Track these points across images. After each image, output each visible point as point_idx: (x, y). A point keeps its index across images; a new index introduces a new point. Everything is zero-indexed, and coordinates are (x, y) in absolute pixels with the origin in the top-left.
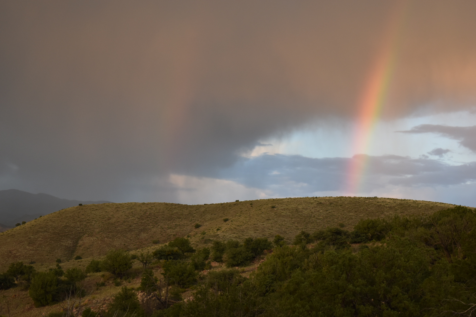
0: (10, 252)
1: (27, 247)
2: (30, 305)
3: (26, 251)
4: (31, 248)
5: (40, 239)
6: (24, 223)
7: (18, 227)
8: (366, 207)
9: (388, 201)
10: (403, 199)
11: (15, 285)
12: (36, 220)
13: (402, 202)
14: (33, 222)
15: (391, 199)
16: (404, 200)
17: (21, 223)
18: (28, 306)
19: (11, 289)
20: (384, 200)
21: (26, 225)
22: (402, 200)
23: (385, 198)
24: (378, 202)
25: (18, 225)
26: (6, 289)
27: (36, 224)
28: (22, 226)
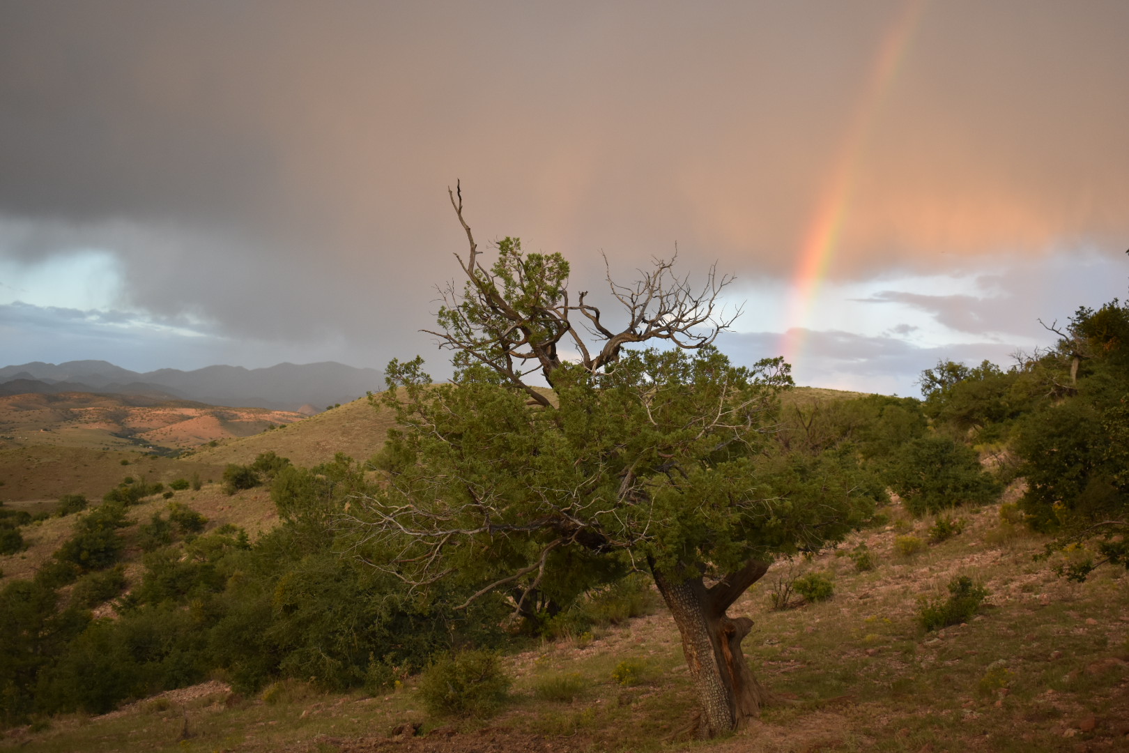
0: (318, 443)
1: (341, 438)
2: (273, 511)
3: (338, 443)
4: (345, 439)
5: (357, 428)
6: (338, 406)
7: (330, 411)
8: (794, 400)
9: (825, 392)
10: (845, 390)
11: (260, 484)
12: (353, 403)
13: (844, 395)
14: (349, 405)
15: (829, 390)
16: (847, 392)
17: (334, 406)
18: (269, 513)
19: (254, 488)
20: (819, 391)
21: (340, 408)
22: (843, 392)
23: (821, 389)
24: (811, 394)
25: (330, 408)
26: (247, 488)
27: (352, 407)
28: (335, 410)
